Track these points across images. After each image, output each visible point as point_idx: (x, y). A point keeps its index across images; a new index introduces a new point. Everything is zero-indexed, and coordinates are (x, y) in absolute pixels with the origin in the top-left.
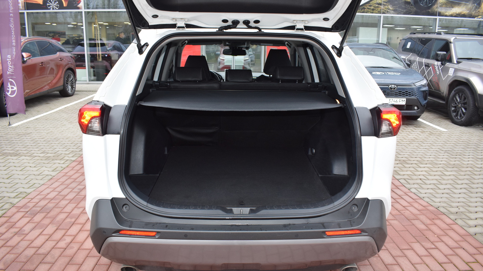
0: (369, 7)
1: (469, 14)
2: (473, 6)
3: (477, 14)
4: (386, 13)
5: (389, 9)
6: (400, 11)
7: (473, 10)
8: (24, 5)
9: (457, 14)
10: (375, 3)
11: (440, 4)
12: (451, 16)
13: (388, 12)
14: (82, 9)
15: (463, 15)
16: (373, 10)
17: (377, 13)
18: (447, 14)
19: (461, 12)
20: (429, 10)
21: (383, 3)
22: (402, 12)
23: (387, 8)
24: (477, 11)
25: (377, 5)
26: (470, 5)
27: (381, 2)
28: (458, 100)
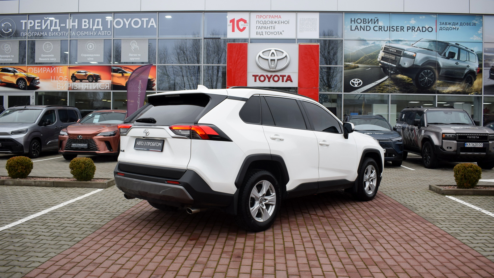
0: (379, 88)
1: (463, 91)
2: (466, 85)
3: (470, 91)
4: (393, 92)
5: (395, 90)
6: (404, 90)
7: (466, 88)
8: (111, 86)
9: (453, 92)
10: (384, 85)
11: (438, 84)
12: (448, 93)
13: (394, 91)
14: (156, 90)
15: (458, 92)
16: (382, 90)
17: (385, 93)
18: (444, 92)
19: (456, 90)
20: (429, 90)
21: (390, 85)
22: (406, 91)
23: (394, 89)
24: (470, 89)
25: (385, 87)
26: (463, 85)
27: (388, 84)
28: (427, 151)
